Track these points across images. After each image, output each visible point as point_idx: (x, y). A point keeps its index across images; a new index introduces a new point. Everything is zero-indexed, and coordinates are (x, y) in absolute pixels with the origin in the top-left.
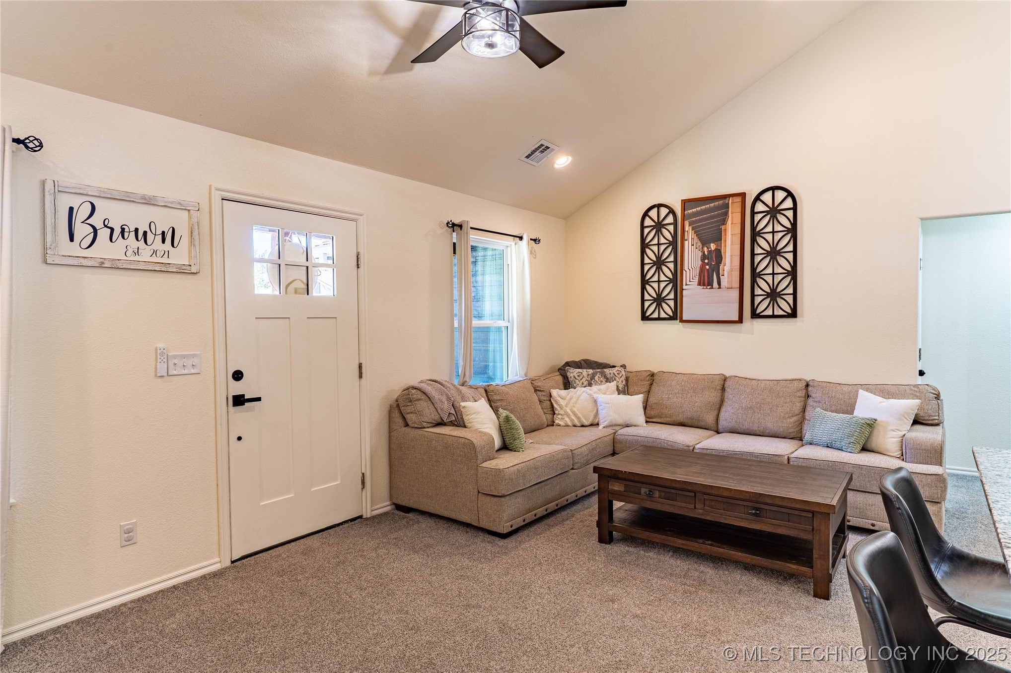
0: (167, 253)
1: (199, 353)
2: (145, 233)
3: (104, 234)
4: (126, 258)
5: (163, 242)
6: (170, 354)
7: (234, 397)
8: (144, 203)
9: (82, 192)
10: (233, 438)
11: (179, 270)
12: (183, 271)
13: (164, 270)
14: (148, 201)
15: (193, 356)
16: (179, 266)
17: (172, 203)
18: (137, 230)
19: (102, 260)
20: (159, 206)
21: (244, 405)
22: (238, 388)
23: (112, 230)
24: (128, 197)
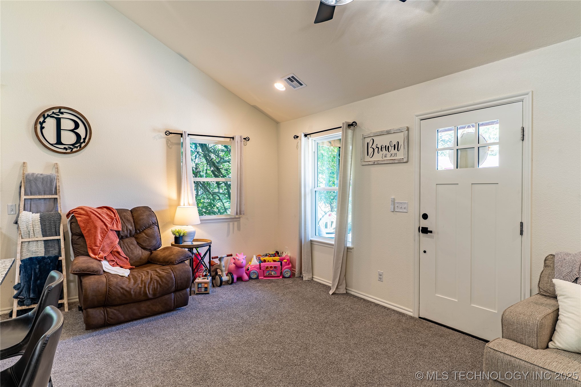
0: (396, 154)
1: (407, 202)
2: (388, 147)
3: (376, 150)
4: (383, 159)
5: (394, 150)
6: (396, 201)
7: (422, 228)
8: (388, 134)
9: (369, 136)
10: (422, 251)
11: (399, 162)
12: (400, 162)
13: (393, 162)
14: (388, 133)
15: (405, 203)
16: (398, 160)
17: (396, 130)
18: (386, 146)
19: (374, 161)
20: (392, 133)
21: (427, 233)
22: (424, 223)
23: (378, 148)
24: (382, 133)
